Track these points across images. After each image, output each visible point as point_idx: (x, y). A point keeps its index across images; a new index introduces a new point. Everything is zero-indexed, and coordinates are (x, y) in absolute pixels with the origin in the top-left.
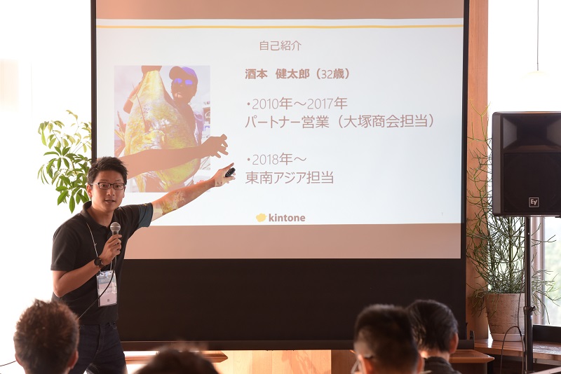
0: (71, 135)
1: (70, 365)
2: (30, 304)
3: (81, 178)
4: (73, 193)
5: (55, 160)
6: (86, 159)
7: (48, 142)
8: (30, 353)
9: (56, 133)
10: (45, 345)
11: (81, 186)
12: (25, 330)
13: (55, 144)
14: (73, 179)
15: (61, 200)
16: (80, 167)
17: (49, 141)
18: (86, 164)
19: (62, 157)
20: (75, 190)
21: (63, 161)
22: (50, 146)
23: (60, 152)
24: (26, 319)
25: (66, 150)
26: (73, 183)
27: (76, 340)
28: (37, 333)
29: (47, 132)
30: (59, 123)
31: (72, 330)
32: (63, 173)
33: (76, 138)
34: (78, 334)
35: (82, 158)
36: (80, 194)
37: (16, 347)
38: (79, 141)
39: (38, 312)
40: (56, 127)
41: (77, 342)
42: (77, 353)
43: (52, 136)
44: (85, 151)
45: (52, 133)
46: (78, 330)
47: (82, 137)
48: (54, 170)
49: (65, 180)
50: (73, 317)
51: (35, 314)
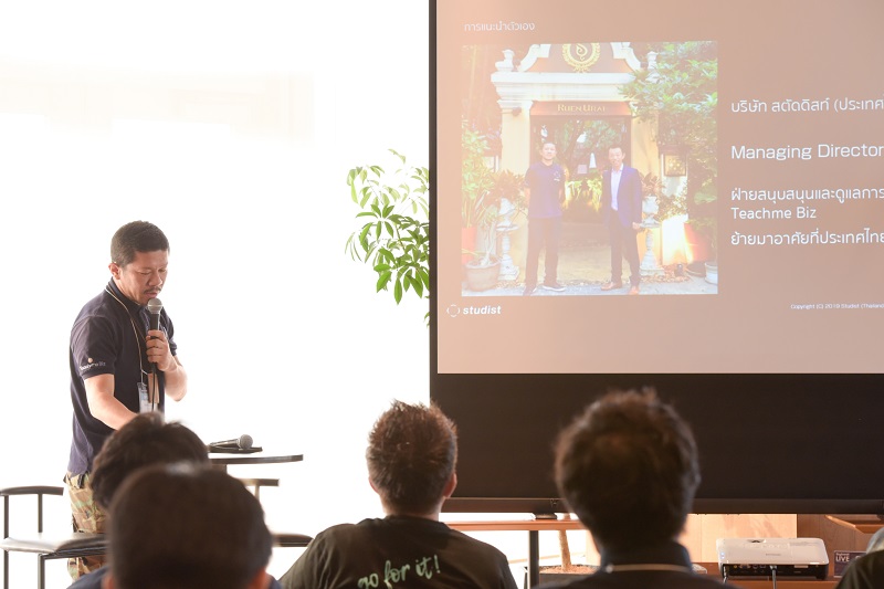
0: (395, 187)
1: (446, 494)
2: (388, 407)
3: (410, 253)
4: (399, 275)
5: (371, 224)
6: (416, 223)
7: (360, 197)
8: (389, 477)
9: (373, 184)
10: (410, 466)
11: (410, 265)
12: (382, 444)
13: (371, 201)
14: (398, 253)
15: (382, 285)
16: (409, 236)
17: (362, 196)
18: (417, 231)
19: (382, 220)
20: (403, 270)
21: (384, 226)
22: (363, 204)
23: (378, 211)
24: (382, 430)
25: (388, 210)
26: (399, 259)
27: (452, 459)
28: (399, 449)
29: (359, 183)
30: (375, 169)
31: (448, 444)
32: (383, 244)
33: (402, 192)
34: (456, 449)
35: (412, 222)
36: (409, 276)
37: (370, 469)
38: (406, 195)
39: (399, 420)
40: (371, 175)
41: (455, 461)
42: (455, 476)
43: (365, 189)
44: (415, 212)
45: (366, 184)
46: (455, 443)
47: (411, 191)
48: (371, 239)
49: (386, 253)
50: (447, 424)
51: (394, 423)
